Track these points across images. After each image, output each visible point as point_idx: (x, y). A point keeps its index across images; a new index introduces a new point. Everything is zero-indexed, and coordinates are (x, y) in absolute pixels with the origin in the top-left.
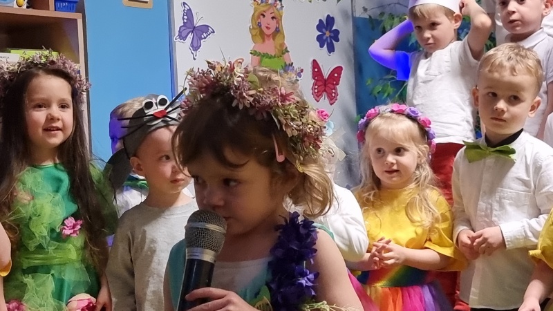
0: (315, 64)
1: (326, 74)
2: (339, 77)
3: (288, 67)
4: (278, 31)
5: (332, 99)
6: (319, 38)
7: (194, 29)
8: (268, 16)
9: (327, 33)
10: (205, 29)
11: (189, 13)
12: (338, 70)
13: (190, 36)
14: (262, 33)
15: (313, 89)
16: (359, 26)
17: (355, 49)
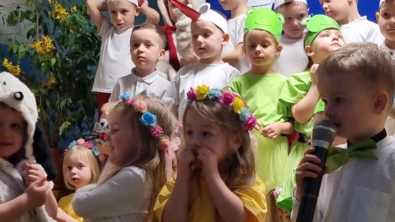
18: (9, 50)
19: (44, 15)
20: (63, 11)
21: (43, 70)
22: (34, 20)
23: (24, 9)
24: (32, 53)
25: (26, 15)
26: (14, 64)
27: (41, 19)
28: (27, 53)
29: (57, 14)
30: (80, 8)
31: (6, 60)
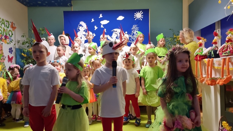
0: (8, 56)
1: (10, 58)
2: (13, 58)
3: (3, 56)
4: (2, 49)
5: (11, 62)
6: (9, 51)
9: (11, 50)
12: (13, 57)
15: (8, 60)
16: (16, 49)
17: (16, 54)
18: (23, 51)
19: (31, 42)
23: (26, 41)
24: (29, 51)
25: (27, 42)
26: (25, 54)
27: (30, 43)
28: (28, 51)
31: (22, 53)
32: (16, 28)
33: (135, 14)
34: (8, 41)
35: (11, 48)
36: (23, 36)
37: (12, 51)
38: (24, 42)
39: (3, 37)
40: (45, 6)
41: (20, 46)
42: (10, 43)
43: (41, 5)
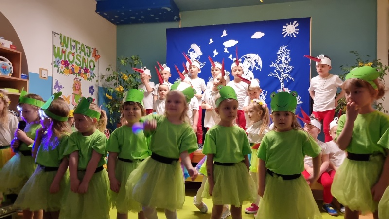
4: (80, 88)
6: (89, 91)
7: (58, 86)
8: (78, 84)
9: (91, 90)
10: (61, 86)
11: (57, 82)
13: (57, 88)
14: (76, 89)
16: (99, 88)
17: (98, 95)
18: (108, 90)
19: (120, 78)
20: (126, 77)
21: (120, 97)
22: (116, 80)
23: (112, 76)
24: (116, 91)
25: (113, 78)
26: (110, 95)
27: (118, 79)
28: (114, 91)
29: (124, 77)
30: (132, 75)
31: (107, 94)
32: (100, 56)
33: (284, 27)
34: (89, 75)
35: (92, 87)
36: (109, 69)
37: (94, 91)
38: (110, 78)
39: (82, 71)
40: (141, 22)
41: (105, 84)
42: (91, 79)
43: (135, 22)
